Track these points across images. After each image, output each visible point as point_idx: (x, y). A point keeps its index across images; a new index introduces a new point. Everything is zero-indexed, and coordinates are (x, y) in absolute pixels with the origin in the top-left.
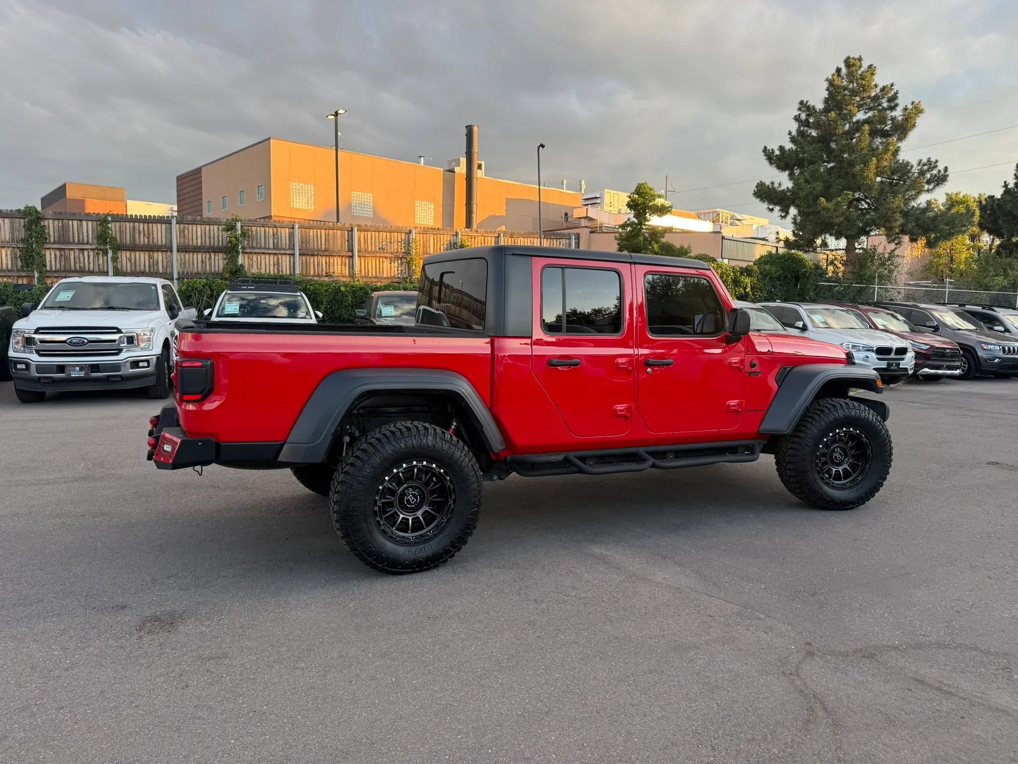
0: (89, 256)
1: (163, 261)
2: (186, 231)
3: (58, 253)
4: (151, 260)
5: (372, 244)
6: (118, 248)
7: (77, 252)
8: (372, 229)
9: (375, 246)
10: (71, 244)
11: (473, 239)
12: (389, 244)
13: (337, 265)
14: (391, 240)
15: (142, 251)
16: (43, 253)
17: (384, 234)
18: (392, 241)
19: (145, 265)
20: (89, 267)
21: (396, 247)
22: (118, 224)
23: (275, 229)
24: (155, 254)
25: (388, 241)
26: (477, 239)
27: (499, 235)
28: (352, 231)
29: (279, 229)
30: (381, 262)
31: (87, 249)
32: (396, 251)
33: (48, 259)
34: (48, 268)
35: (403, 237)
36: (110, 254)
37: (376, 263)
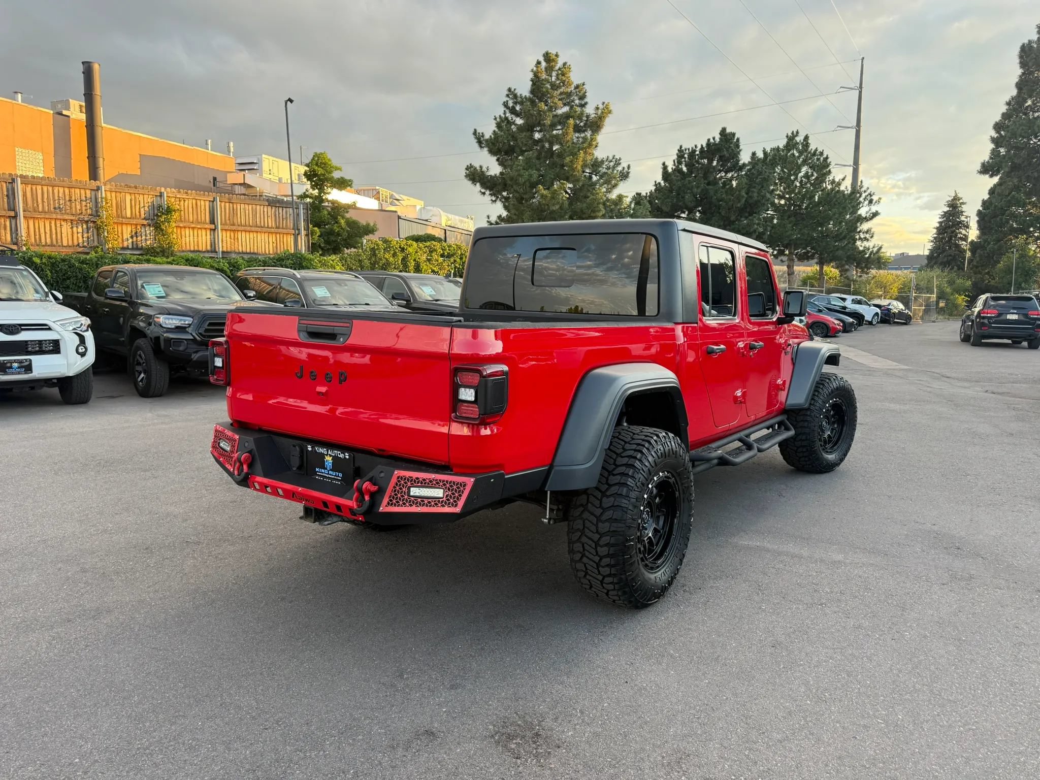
5: (43, 201)
8: (43, 183)
9: (49, 205)
11: (182, 202)
12: (68, 203)
14: (71, 197)
17: (61, 189)
18: (73, 198)
21: (78, 207)
25: (67, 198)
26: (187, 202)
27: (214, 198)
28: (13, 183)
30: (58, 225)
32: (78, 212)
35: (88, 196)
37: (51, 227)
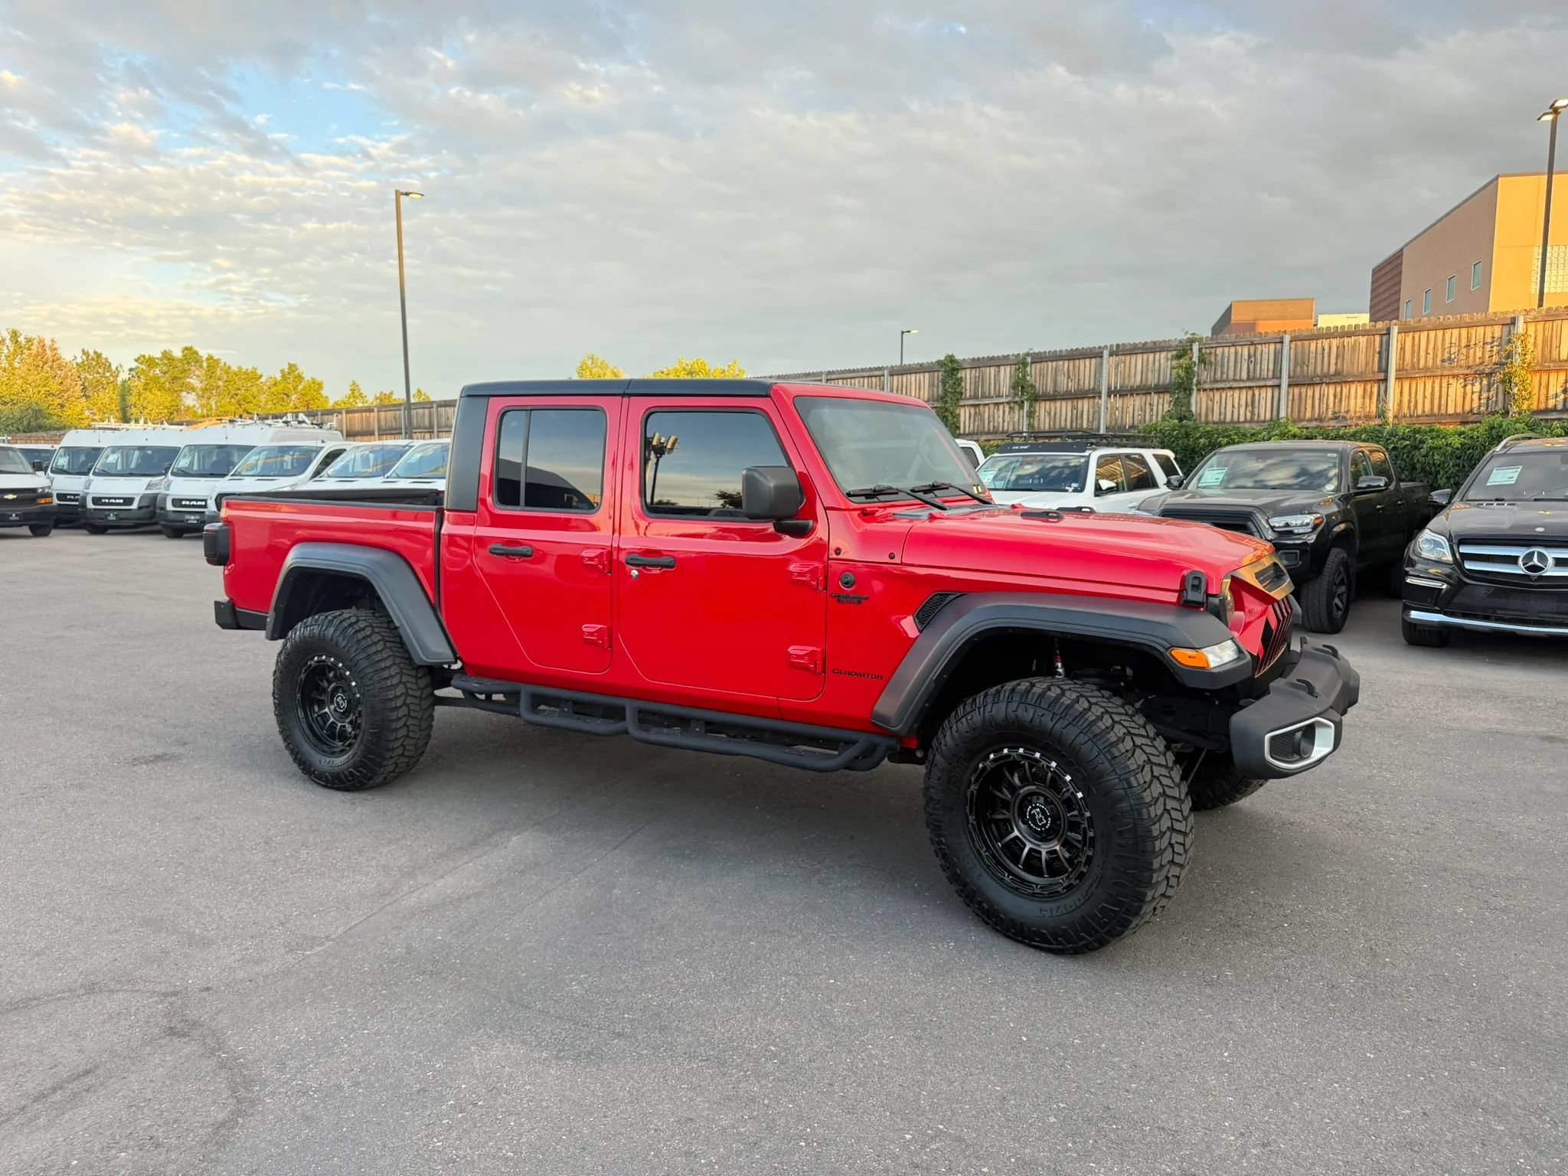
0: (1004, 412)
1: (1088, 411)
2: (1122, 365)
3: (972, 411)
4: (1075, 412)
5: (1427, 353)
6: (1036, 398)
7: (992, 406)
8: (1430, 326)
9: (1435, 356)
10: (987, 397)
12: (1464, 351)
13: (1356, 398)
14: (1469, 340)
15: (1064, 399)
16: (958, 412)
17: (1456, 332)
18: (1473, 343)
19: (1066, 420)
20: (1003, 427)
21: (1479, 354)
22: (1038, 365)
23: (1252, 348)
24: (1080, 402)
25: (1464, 343)
28: (1388, 334)
29: (1259, 347)
30: (1445, 385)
31: (1003, 403)
32: (1478, 361)
33: (962, 419)
34: (962, 431)
35: (1497, 335)
36: (1026, 405)
37: (1433, 388)
